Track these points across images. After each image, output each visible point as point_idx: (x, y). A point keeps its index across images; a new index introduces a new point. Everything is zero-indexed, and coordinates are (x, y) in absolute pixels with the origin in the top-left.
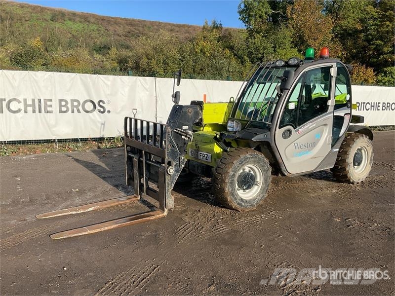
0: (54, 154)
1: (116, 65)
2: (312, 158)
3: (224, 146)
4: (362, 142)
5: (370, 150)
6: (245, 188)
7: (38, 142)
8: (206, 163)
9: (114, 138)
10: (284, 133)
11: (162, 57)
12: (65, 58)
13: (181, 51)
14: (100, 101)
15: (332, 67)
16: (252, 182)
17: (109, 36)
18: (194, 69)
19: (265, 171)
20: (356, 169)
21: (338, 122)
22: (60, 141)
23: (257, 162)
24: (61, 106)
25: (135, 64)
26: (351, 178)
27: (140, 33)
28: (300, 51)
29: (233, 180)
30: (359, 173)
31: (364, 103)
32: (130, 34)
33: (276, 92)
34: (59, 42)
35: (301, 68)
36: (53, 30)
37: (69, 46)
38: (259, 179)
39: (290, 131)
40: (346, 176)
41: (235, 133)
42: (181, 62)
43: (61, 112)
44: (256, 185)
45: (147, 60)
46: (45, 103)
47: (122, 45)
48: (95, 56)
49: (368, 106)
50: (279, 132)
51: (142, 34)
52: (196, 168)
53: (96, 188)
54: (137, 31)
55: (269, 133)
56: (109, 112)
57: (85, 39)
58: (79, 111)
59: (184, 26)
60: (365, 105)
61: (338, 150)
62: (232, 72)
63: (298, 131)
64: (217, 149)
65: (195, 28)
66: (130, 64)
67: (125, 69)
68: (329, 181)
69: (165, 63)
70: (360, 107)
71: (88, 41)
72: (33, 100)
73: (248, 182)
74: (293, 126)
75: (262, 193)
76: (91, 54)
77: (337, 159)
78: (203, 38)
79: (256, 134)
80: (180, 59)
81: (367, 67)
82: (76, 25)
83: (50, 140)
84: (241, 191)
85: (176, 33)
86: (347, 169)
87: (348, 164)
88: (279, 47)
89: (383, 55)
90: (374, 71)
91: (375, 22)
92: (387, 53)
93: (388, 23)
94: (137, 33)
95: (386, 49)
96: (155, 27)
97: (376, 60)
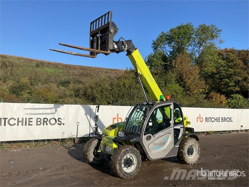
0: (31, 148)
1: (72, 93)
2: (163, 151)
3: (118, 144)
4: (191, 142)
5: (197, 146)
6: (127, 166)
7: (23, 142)
8: (109, 153)
9: (66, 139)
10: (147, 138)
11: (100, 88)
12: (42, 89)
13: (111, 85)
14: (59, 118)
15: (171, 105)
16: (131, 163)
17: (70, 75)
18: (118, 95)
19: (137, 157)
20: (190, 157)
21: (177, 132)
22: (35, 141)
23: (133, 152)
24: (37, 122)
25: (84, 93)
26: (187, 161)
27: (88, 74)
28: (180, 85)
29: (120, 162)
30: (192, 159)
31: (210, 118)
32: (81, 75)
33: (142, 117)
34: (40, 80)
35: (154, 106)
36: (37, 73)
37: (46, 81)
38: (135, 161)
39: (150, 137)
40: (184, 160)
41: (122, 137)
42: (111, 91)
43: (37, 124)
44: (134, 165)
45: (91, 90)
46: (29, 120)
47: (77, 81)
48: (61, 87)
49: (213, 120)
50: (144, 137)
52: (105, 156)
53: (52, 167)
54: (86, 73)
55: (139, 137)
56: (64, 124)
57: (55, 78)
58: (47, 124)
59: (114, 70)
60: (211, 119)
61: (178, 146)
62: (140, 98)
63: (154, 136)
64: (115, 146)
65: (120, 71)
66: (81, 92)
67: (78, 95)
68: (178, 163)
69: (101, 92)
70: (208, 120)
71: (57, 78)
72: (23, 119)
73: (129, 163)
74: (152, 134)
75: (136, 169)
76: (58, 87)
77: (179, 151)
79: (133, 138)
80: (110, 90)
81: (221, 94)
82: (50, 70)
83: (29, 140)
84: (126, 168)
85: (110, 74)
86: (184, 156)
87: (184, 154)
88: (168, 83)
89: (229, 87)
90: (225, 97)
91: (224, 68)
92: (232, 86)
93: (230, 69)
94: (86, 74)
95: (230, 84)
96: (97, 70)
97: (226, 90)
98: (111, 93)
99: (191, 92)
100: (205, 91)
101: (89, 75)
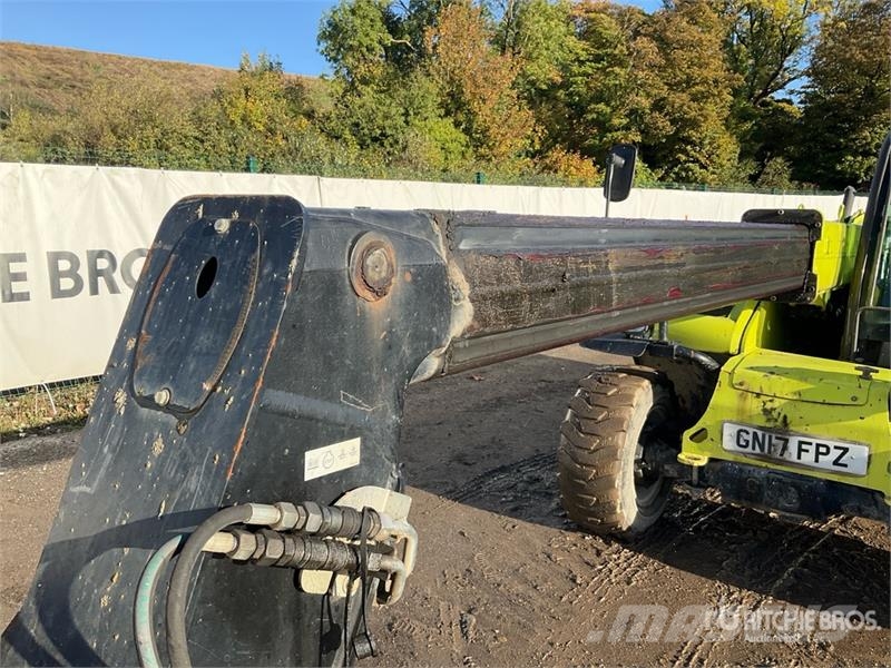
11: (151, 133)
13: (197, 119)
24: (56, 275)
25: (82, 150)
27: (75, 79)
28: (457, 124)
32: (48, 82)
42: (198, 144)
43: (57, 293)
45: (114, 139)
51: (82, 81)
54: (68, 76)
58: (113, 287)
59: (178, 66)
69: (160, 145)
78: (243, 91)
80: (196, 138)
81: (582, 157)
88: (415, 114)
89: (610, 132)
90: (594, 165)
91: (583, 69)
92: (619, 129)
93: (617, 69)
94: (68, 79)
95: (616, 121)
96: (111, 66)
97: (597, 142)
98: (202, 151)
99: (490, 148)
100: (532, 144)
101: (79, 84)
